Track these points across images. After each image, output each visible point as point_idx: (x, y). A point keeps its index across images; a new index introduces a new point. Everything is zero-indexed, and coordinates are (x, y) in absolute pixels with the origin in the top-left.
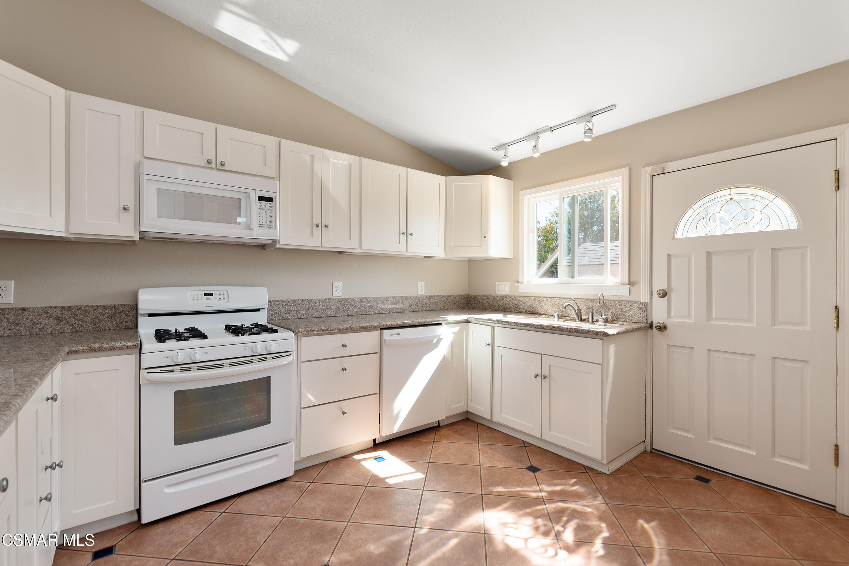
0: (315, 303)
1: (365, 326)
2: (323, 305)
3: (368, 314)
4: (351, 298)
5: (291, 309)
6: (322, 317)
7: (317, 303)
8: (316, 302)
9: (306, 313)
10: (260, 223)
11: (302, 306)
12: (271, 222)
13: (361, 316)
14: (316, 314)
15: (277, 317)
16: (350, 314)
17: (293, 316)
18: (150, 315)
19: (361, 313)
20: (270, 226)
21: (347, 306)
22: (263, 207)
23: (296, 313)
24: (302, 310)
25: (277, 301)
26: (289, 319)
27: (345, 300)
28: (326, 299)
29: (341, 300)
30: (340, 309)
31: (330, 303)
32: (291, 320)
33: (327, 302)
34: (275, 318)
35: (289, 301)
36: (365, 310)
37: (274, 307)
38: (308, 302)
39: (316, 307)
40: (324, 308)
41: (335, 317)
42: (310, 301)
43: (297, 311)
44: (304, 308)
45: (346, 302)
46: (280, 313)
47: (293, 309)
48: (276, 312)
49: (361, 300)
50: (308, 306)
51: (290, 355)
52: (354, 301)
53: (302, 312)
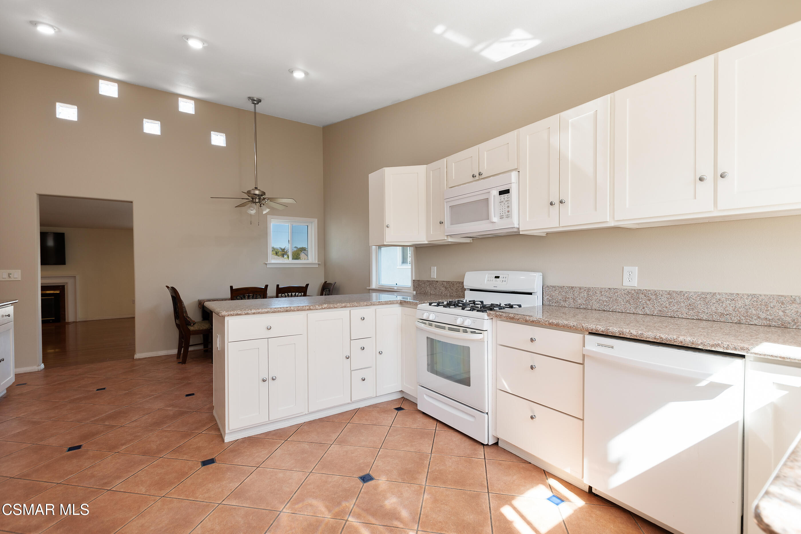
0: (595, 292)
1: (556, 323)
2: (605, 296)
3: (684, 317)
4: (650, 291)
5: (568, 297)
6: (604, 311)
7: (598, 293)
8: (597, 291)
9: (584, 303)
10: (501, 215)
11: (579, 295)
12: (508, 212)
13: (670, 318)
14: (596, 306)
15: (554, 303)
16: (648, 313)
17: (570, 304)
18: (471, 290)
19: (669, 314)
20: (508, 216)
21: (644, 302)
22: (502, 200)
23: (573, 302)
24: (579, 299)
25: (554, 287)
26: (566, 307)
27: (639, 292)
28: (609, 289)
29: (633, 292)
30: (632, 303)
31: (616, 294)
32: (567, 308)
33: (611, 293)
34: (552, 304)
35: (566, 288)
36: (677, 311)
37: (551, 292)
38: (586, 291)
39: (596, 298)
40: (607, 300)
41: (623, 314)
42: (589, 290)
43: (574, 300)
44: (582, 297)
45: (641, 296)
46: (556, 299)
47: (570, 297)
48: (553, 297)
49: (669, 294)
50: (586, 295)
51: (481, 333)
52: (656, 294)
53: (579, 301)
